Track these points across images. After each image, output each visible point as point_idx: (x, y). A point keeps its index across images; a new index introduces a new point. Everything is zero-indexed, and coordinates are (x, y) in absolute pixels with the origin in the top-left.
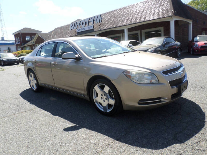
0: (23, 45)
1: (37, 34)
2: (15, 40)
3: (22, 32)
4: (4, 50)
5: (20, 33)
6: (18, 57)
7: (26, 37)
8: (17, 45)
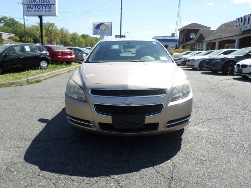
0: (186, 42)
1: (200, 31)
2: (179, 37)
3: (187, 28)
4: (171, 47)
5: (185, 29)
6: (180, 53)
7: (191, 34)
8: (180, 43)
